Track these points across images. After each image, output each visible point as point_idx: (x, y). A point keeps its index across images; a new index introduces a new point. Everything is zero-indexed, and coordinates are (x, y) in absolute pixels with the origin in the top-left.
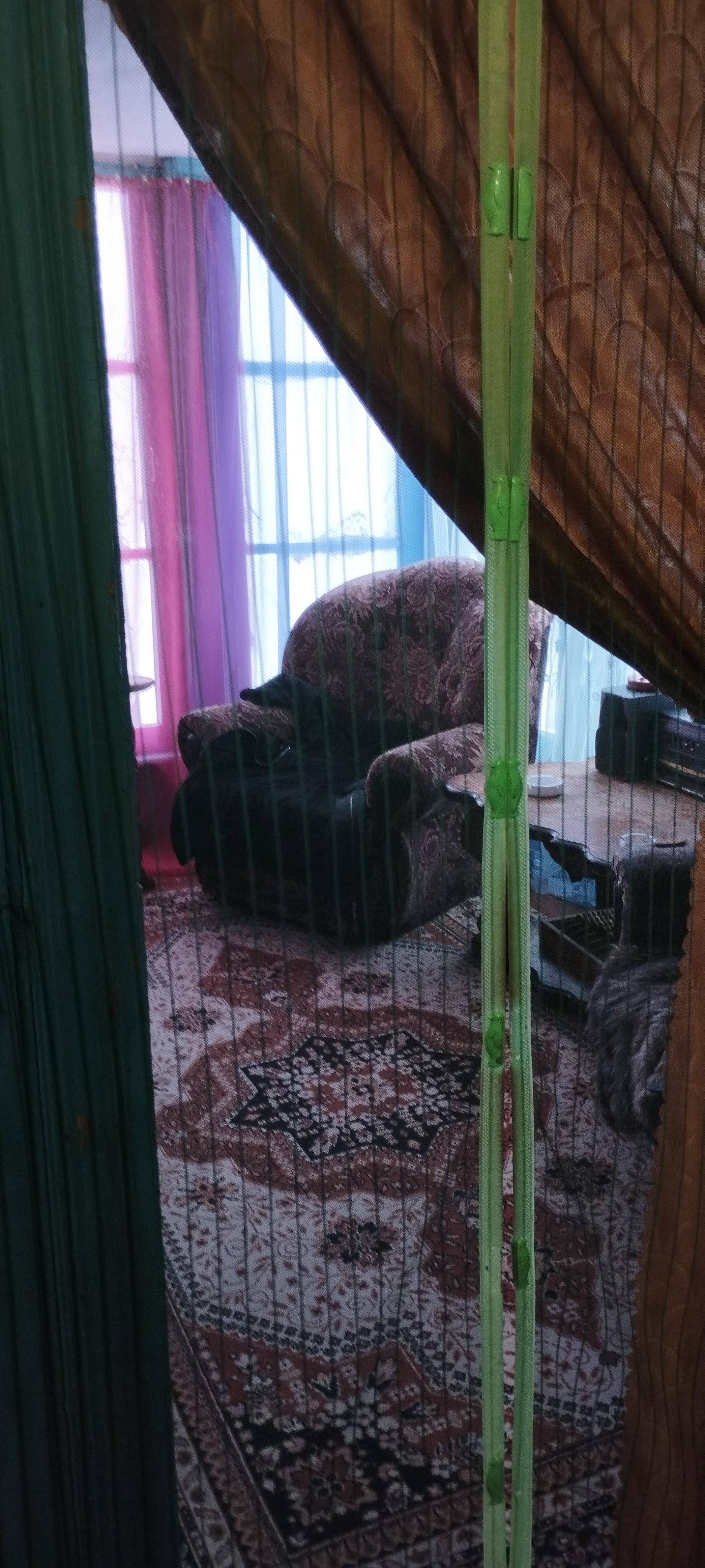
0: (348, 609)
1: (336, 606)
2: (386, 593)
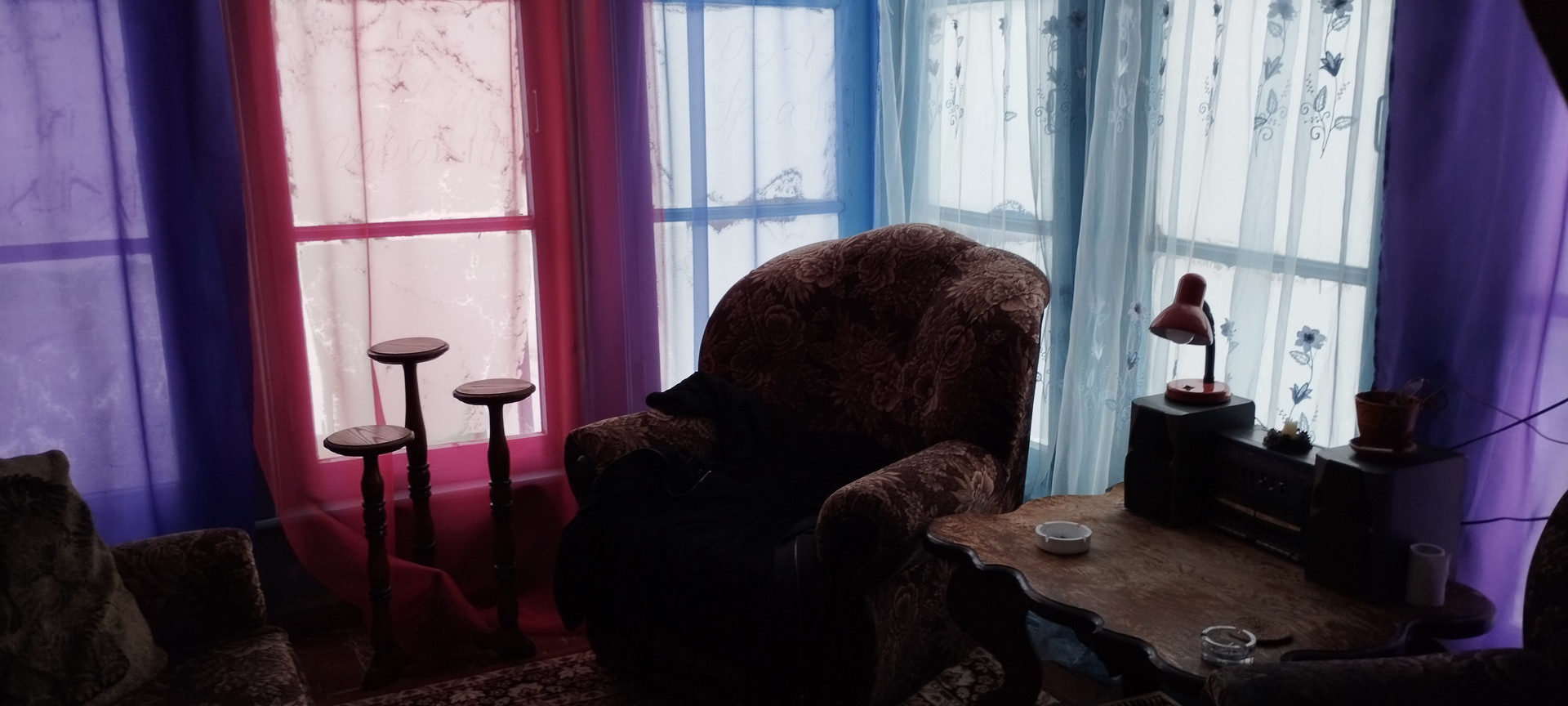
0: (784, 290)
1: (768, 285)
2: (831, 269)
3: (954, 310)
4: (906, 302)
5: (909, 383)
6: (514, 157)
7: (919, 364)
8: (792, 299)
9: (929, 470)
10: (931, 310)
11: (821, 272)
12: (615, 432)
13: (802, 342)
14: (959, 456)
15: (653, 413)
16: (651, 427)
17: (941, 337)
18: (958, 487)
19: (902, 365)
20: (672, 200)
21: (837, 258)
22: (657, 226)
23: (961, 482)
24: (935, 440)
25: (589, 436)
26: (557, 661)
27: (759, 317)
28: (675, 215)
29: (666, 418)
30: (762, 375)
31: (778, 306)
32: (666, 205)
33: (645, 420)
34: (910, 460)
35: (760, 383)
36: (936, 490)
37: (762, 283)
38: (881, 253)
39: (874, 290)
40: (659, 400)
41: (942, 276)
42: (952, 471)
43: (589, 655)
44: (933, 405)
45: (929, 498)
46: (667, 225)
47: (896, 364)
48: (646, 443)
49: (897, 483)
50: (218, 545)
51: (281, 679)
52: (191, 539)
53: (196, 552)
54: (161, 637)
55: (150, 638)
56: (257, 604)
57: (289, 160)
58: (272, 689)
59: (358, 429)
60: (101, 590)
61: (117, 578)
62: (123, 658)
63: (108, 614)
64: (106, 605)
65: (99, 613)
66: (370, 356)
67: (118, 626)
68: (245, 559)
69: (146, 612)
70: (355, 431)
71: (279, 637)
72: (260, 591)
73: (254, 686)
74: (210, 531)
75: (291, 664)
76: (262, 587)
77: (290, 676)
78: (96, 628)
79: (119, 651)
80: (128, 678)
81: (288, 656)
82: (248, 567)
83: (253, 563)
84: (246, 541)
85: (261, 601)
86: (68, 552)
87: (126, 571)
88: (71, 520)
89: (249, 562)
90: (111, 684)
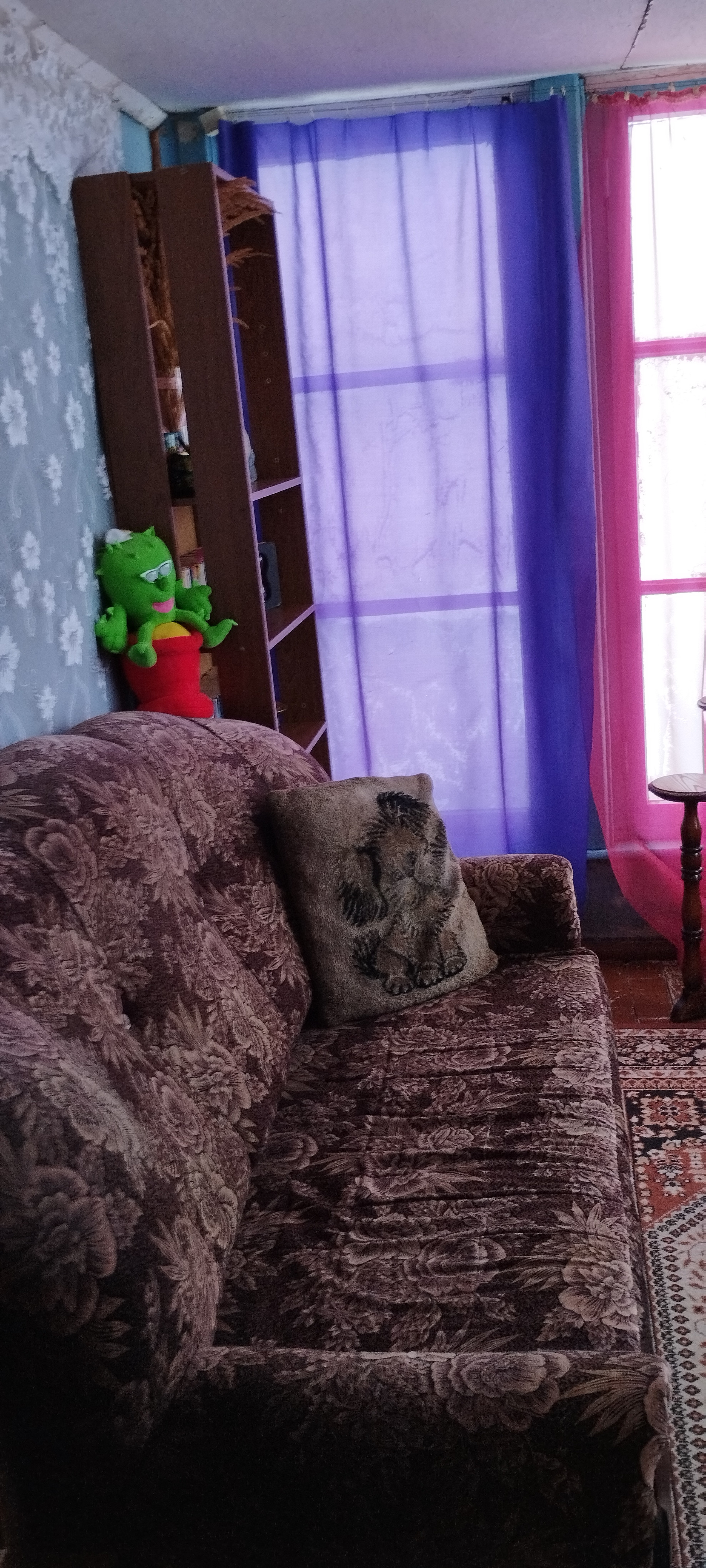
50: (545, 870)
51: (586, 997)
52: (523, 862)
53: (526, 874)
54: (494, 943)
55: (485, 942)
56: (573, 926)
57: (641, 517)
58: (577, 1005)
59: (681, 776)
60: (448, 895)
61: (462, 886)
62: (461, 954)
63: (452, 915)
64: (451, 908)
65: (446, 914)
66: (701, 707)
67: (460, 926)
68: (565, 885)
69: (484, 918)
70: (678, 778)
71: (590, 958)
72: (576, 914)
73: (563, 998)
74: (540, 855)
75: (597, 985)
76: (578, 912)
77: (594, 996)
78: (442, 926)
79: (459, 948)
80: (465, 972)
81: (595, 977)
82: (567, 892)
83: (572, 890)
84: (567, 869)
85: (577, 925)
87: (470, 883)
88: (430, 833)
89: (568, 888)
90: (451, 975)
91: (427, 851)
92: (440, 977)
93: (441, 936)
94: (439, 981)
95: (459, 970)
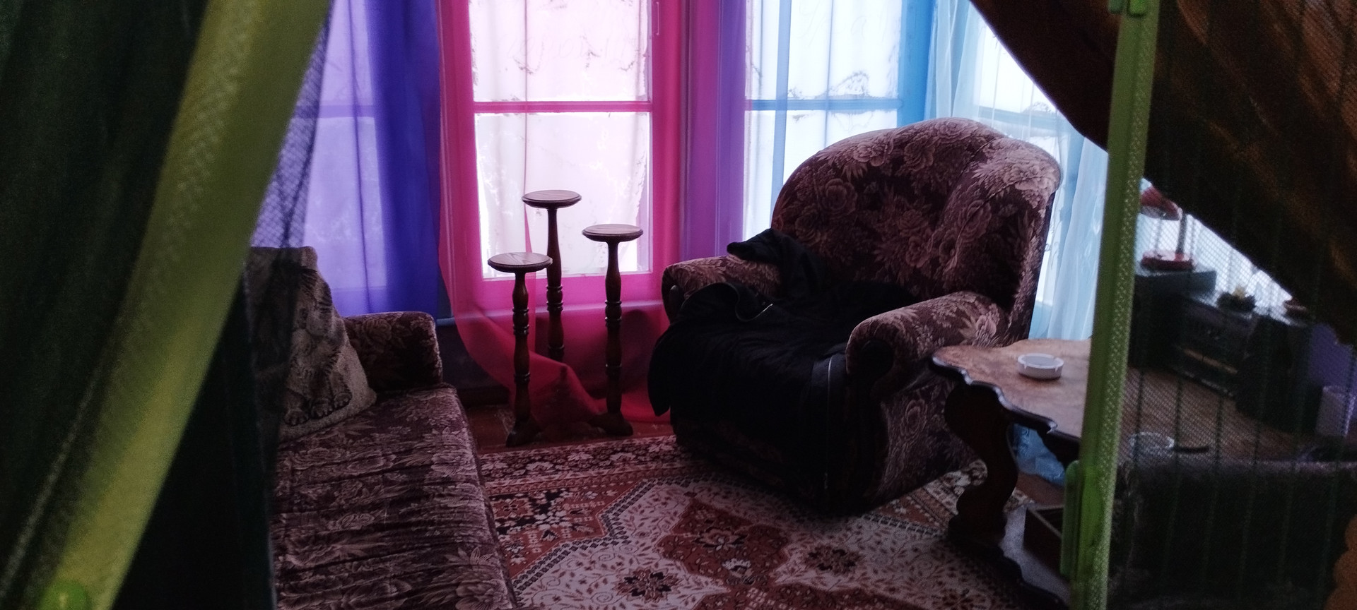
0: (843, 167)
1: (830, 163)
2: (883, 152)
3: (977, 187)
4: (940, 181)
5: (936, 245)
6: (639, 54)
7: (945, 230)
8: (849, 174)
9: (941, 310)
10: (959, 187)
11: (874, 154)
12: (701, 269)
13: (854, 209)
14: (969, 303)
15: (731, 258)
16: (728, 268)
17: (964, 209)
18: (964, 326)
19: (933, 230)
20: (760, 93)
21: (888, 144)
22: (747, 113)
23: (968, 323)
24: (951, 291)
25: (680, 271)
26: (648, 440)
27: (821, 188)
28: (761, 105)
29: (741, 262)
30: (819, 234)
31: (837, 180)
32: (754, 97)
33: (725, 262)
34: (929, 303)
35: (817, 240)
36: (945, 326)
37: (825, 161)
38: (924, 140)
39: (915, 170)
40: (736, 248)
41: (972, 160)
42: (960, 313)
43: (672, 438)
44: (953, 263)
45: (938, 332)
46: (754, 113)
47: (928, 231)
48: (724, 280)
49: (913, 318)
50: (413, 323)
51: (451, 416)
52: (394, 317)
53: (398, 326)
54: (372, 383)
55: (365, 381)
56: (437, 366)
57: (473, 50)
58: (444, 422)
59: (512, 254)
60: (335, 344)
61: (346, 338)
62: (347, 391)
63: (339, 360)
64: (338, 354)
65: (334, 358)
66: (525, 201)
67: (345, 369)
68: (430, 334)
69: (364, 363)
70: (510, 255)
71: (451, 391)
72: (439, 358)
73: (433, 419)
74: (407, 313)
75: (458, 408)
76: (440, 355)
77: (456, 416)
78: (332, 368)
79: (346, 386)
80: (350, 405)
81: (456, 403)
82: (432, 339)
83: (435, 337)
84: (431, 322)
85: (439, 365)
86: (315, 315)
87: (352, 335)
88: (318, 294)
89: (432, 336)
90: (339, 408)
91: (316, 308)
92: (331, 410)
93: (331, 376)
94: (330, 413)
95: (346, 404)
